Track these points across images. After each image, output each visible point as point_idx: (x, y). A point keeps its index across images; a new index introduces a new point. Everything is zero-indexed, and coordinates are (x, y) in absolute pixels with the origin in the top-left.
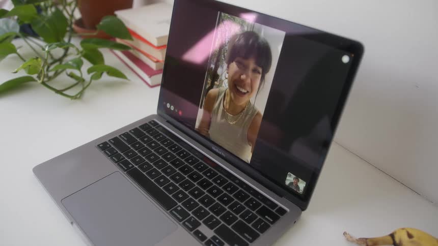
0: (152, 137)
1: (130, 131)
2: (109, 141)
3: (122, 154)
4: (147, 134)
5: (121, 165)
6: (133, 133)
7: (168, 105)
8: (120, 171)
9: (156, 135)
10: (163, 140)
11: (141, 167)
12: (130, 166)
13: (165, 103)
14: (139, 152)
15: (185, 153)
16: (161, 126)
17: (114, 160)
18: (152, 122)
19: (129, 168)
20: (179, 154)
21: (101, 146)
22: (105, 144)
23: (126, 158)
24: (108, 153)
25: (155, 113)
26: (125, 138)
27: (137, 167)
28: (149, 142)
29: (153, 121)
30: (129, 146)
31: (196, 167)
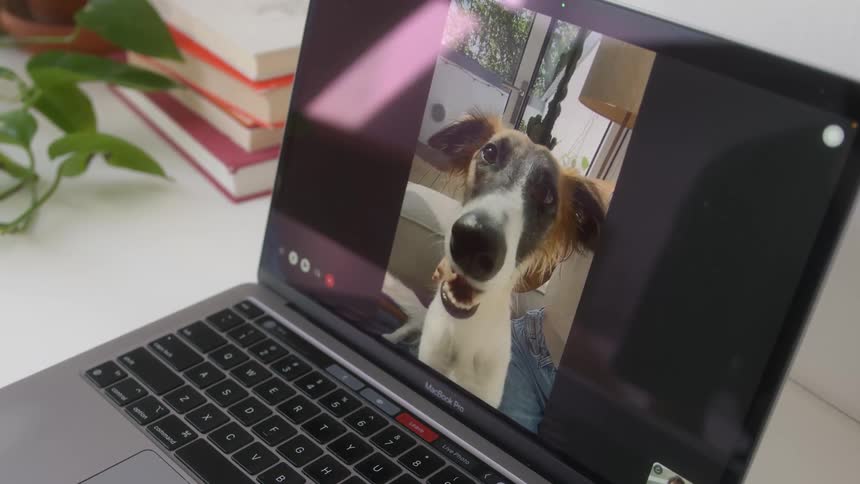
0: (245, 351)
1: (181, 332)
2: (121, 359)
3: (160, 399)
4: (230, 342)
5: (159, 430)
6: (188, 338)
7: (293, 258)
8: (157, 449)
9: (258, 343)
10: (281, 361)
11: (218, 438)
12: (186, 434)
13: (282, 251)
14: (211, 393)
15: (345, 400)
16: (270, 318)
17: (137, 415)
18: (246, 307)
19: (181, 440)
20: (327, 403)
21: (96, 373)
22: (108, 367)
23: (173, 412)
24: (119, 394)
25: (252, 277)
26: (166, 352)
27: (204, 437)
28: (240, 367)
29: (247, 303)
30: (180, 375)
31: (380, 441)
